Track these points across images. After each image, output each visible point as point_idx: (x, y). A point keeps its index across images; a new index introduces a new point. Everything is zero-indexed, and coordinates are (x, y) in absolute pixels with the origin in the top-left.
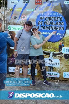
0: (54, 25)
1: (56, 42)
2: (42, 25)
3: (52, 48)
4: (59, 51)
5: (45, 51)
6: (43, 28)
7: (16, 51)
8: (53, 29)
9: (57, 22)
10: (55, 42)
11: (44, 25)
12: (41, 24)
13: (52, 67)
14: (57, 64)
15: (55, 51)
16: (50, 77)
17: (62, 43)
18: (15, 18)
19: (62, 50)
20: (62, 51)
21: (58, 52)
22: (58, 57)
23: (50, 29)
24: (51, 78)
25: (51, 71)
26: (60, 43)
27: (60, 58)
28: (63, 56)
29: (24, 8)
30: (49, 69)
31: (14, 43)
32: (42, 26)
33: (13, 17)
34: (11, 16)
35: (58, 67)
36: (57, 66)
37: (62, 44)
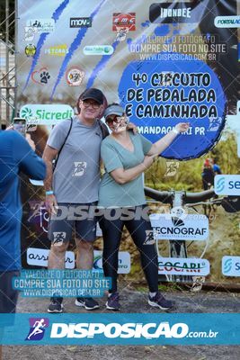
0: (183, 100)
1: (193, 157)
2: (140, 103)
3: (179, 178)
4: (206, 189)
5: (155, 189)
6: (146, 112)
7: (51, 192)
8: (178, 115)
9: (193, 91)
10: (188, 159)
11: (149, 103)
12: (138, 100)
13: (184, 242)
14: (198, 232)
15: (189, 190)
16: (175, 277)
17: (211, 160)
18: (45, 78)
19: (213, 184)
20: (215, 189)
21: (203, 192)
22: (201, 208)
23: (167, 115)
24: (181, 279)
25: (178, 254)
26: (207, 161)
27: (208, 210)
28: (218, 204)
29: (76, 44)
30: (172, 250)
31: (44, 166)
32: (141, 106)
33: (37, 77)
34: (32, 73)
35: (205, 241)
36: (198, 238)
37: (213, 166)
